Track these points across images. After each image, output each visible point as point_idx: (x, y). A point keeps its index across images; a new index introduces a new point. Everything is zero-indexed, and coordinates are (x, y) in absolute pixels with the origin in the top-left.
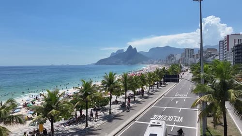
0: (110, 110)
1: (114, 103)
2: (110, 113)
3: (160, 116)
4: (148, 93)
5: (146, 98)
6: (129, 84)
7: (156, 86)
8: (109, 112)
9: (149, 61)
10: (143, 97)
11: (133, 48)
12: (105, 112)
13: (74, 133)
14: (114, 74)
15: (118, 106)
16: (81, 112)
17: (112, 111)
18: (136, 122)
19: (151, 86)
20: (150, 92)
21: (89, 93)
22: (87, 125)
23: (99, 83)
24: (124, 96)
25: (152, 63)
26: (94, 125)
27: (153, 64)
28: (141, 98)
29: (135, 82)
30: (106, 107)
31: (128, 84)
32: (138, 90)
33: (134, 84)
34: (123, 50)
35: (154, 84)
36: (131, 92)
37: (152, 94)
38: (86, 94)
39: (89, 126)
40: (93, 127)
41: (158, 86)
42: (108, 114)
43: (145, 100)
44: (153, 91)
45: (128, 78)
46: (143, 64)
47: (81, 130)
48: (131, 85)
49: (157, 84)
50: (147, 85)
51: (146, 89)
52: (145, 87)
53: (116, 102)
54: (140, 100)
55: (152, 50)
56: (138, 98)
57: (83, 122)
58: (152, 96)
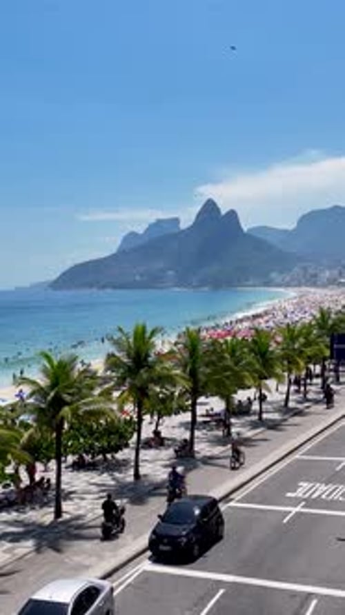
0: (137, 467)
1: (148, 444)
2: (137, 475)
3: (323, 487)
4: (285, 409)
5: (274, 426)
6: (208, 371)
7: (319, 381)
8: (132, 472)
9: (296, 270)
10: (261, 423)
11: (223, 212)
12: (117, 475)
13: (19, 534)
14: (153, 333)
15: (167, 454)
16: (31, 471)
17: (142, 471)
18: (232, 504)
19: (297, 382)
20: (291, 404)
21: (68, 398)
22: (58, 512)
23: (98, 365)
24: (187, 417)
25: (313, 281)
26: (81, 512)
27: (314, 285)
28: (254, 425)
29: (229, 362)
30: (119, 456)
31: (203, 370)
32: (241, 396)
33: (227, 368)
34: (176, 221)
35: (310, 375)
36: (216, 404)
37: (298, 413)
38: (58, 403)
39: (66, 516)
40: (79, 517)
41: (324, 381)
42: (131, 479)
43: (270, 434)
44: (306, 400)
45: (202, 347)
46: (268, 283)
47: (41, 526)
48: (215, 373)
49: (322, 375)
50: (280, 379)
51: (276, 390)
52: (271, 383)
53: (158, 441)
54: (249, 433)
55: (310, 219)
56: (243, 425)
57: (44, 505)
58: (297, 419)
